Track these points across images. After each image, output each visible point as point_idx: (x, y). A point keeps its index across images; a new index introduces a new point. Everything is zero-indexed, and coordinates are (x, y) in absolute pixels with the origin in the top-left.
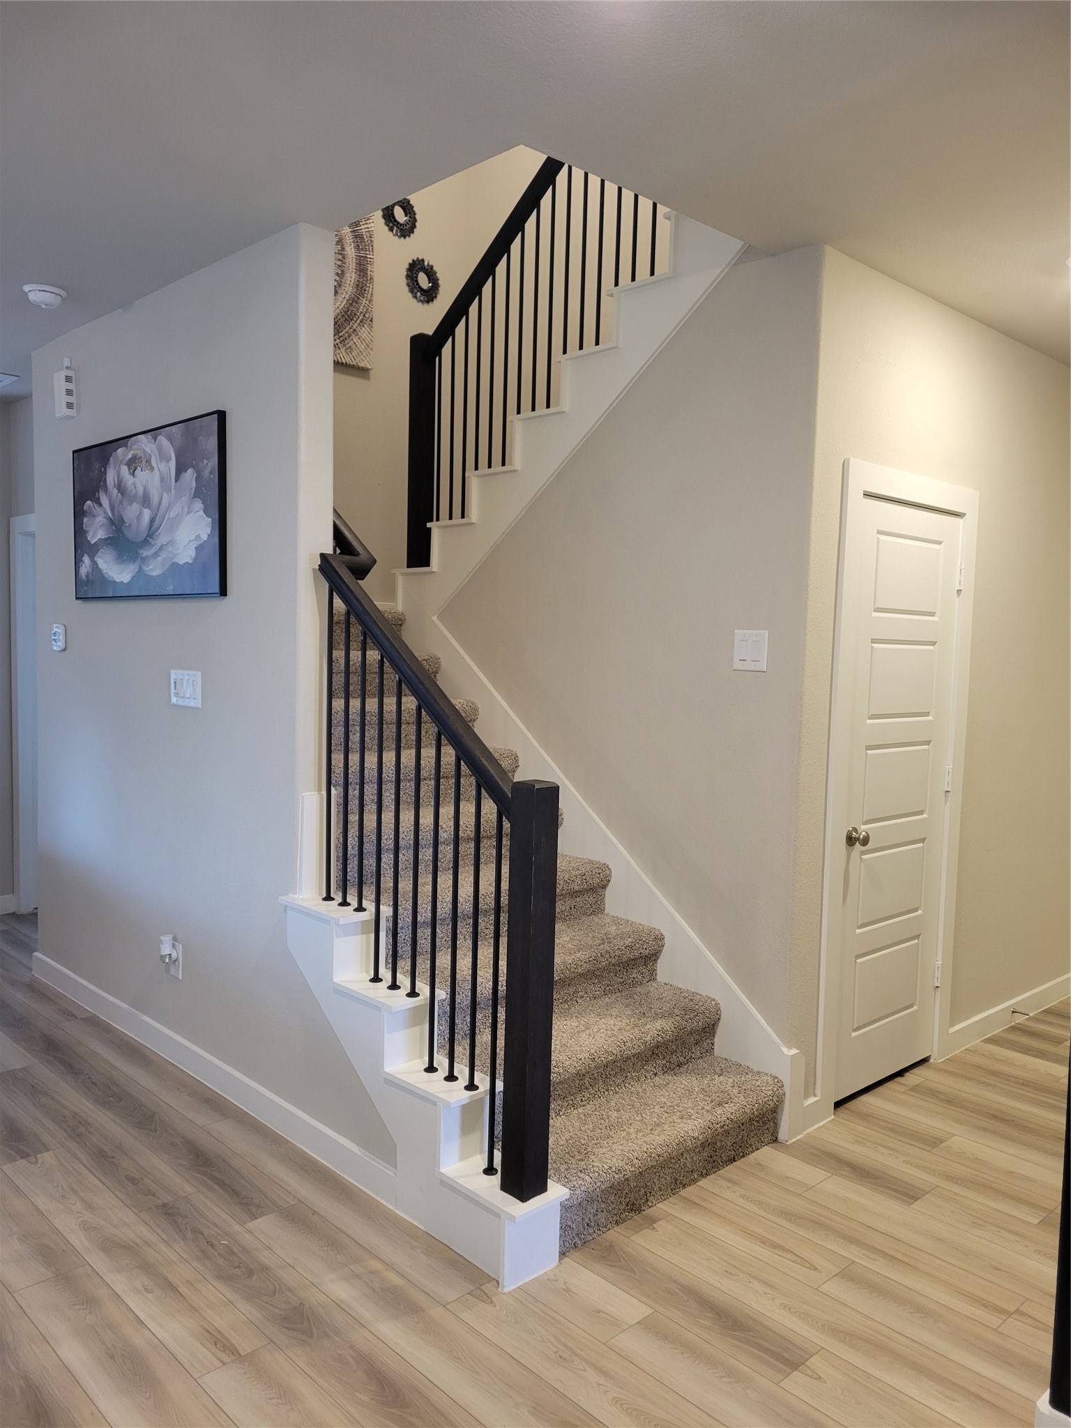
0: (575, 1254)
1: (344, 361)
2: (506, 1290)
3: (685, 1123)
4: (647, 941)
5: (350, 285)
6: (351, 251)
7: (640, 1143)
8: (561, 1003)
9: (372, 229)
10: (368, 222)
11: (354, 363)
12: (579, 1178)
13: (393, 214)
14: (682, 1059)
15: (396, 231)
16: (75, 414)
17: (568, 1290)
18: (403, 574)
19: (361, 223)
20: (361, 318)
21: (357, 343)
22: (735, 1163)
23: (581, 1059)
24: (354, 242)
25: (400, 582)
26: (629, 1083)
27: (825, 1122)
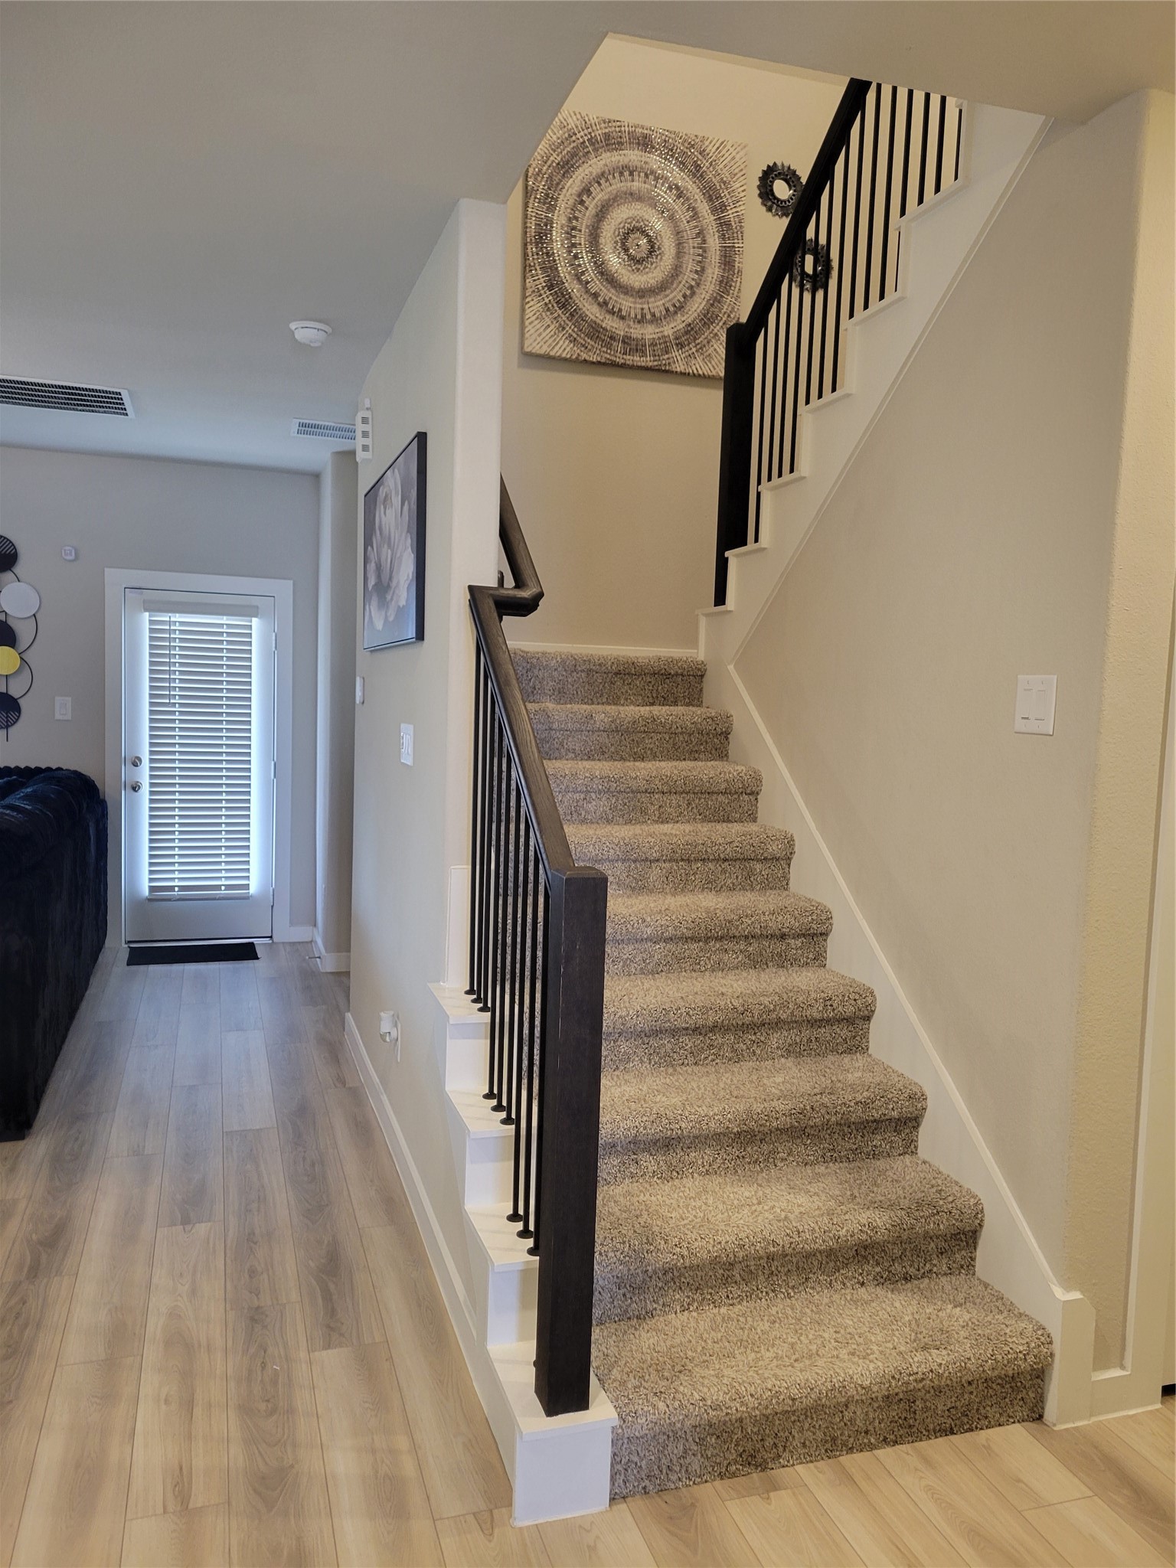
0: (638, 1503)
1: (701, 373)
2: (519, 1524)
3: (854, 1363)
4: (895, 1099)
5: (711, 282)
6: (714, 243)
7: (766, 1375)
8: (749, 1163)
9: (743, 212)
10: (737, 205)
11: (714, 373)
12: (648, 1401)
13: (772, 190)
14: (912, 1271)
15: (776, 210)
16: (370, 457)
17: (592, 1549)
18: (707, 615)
19: (728, 208)
20: (724, 319)
21: (718, 349)
22: (952, 1437)
23: (720, 1243)
24: (718, 231)
25: (703, 622)
26: (813, 1288)
27: (1140, 1410)
